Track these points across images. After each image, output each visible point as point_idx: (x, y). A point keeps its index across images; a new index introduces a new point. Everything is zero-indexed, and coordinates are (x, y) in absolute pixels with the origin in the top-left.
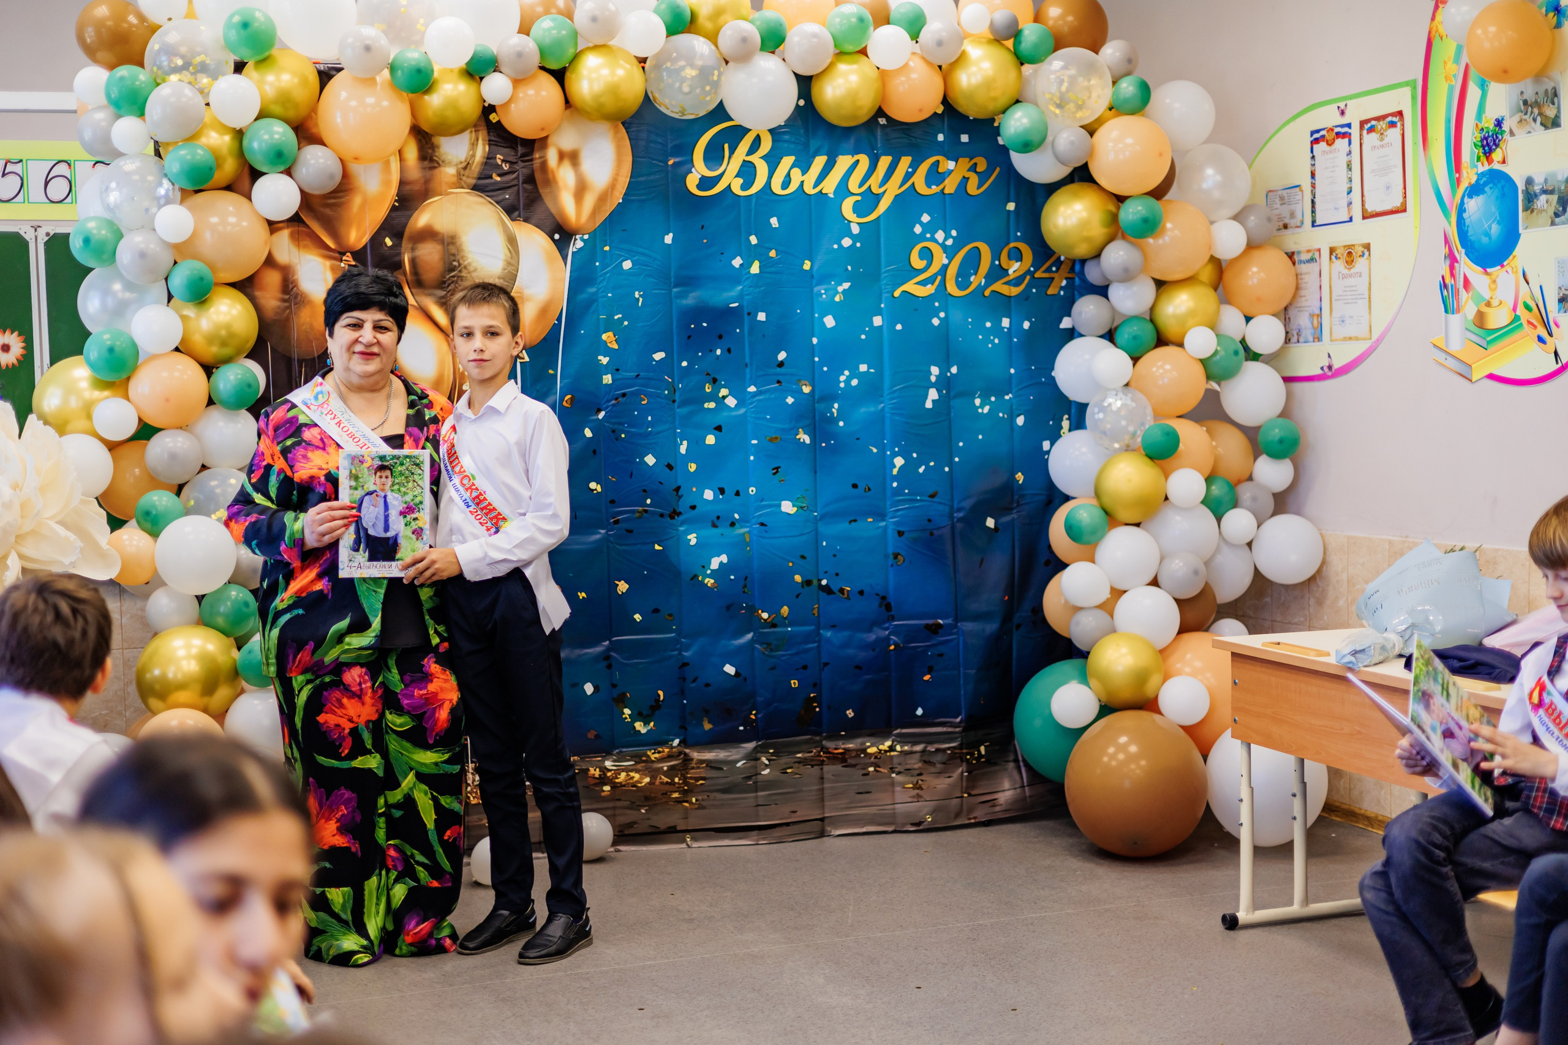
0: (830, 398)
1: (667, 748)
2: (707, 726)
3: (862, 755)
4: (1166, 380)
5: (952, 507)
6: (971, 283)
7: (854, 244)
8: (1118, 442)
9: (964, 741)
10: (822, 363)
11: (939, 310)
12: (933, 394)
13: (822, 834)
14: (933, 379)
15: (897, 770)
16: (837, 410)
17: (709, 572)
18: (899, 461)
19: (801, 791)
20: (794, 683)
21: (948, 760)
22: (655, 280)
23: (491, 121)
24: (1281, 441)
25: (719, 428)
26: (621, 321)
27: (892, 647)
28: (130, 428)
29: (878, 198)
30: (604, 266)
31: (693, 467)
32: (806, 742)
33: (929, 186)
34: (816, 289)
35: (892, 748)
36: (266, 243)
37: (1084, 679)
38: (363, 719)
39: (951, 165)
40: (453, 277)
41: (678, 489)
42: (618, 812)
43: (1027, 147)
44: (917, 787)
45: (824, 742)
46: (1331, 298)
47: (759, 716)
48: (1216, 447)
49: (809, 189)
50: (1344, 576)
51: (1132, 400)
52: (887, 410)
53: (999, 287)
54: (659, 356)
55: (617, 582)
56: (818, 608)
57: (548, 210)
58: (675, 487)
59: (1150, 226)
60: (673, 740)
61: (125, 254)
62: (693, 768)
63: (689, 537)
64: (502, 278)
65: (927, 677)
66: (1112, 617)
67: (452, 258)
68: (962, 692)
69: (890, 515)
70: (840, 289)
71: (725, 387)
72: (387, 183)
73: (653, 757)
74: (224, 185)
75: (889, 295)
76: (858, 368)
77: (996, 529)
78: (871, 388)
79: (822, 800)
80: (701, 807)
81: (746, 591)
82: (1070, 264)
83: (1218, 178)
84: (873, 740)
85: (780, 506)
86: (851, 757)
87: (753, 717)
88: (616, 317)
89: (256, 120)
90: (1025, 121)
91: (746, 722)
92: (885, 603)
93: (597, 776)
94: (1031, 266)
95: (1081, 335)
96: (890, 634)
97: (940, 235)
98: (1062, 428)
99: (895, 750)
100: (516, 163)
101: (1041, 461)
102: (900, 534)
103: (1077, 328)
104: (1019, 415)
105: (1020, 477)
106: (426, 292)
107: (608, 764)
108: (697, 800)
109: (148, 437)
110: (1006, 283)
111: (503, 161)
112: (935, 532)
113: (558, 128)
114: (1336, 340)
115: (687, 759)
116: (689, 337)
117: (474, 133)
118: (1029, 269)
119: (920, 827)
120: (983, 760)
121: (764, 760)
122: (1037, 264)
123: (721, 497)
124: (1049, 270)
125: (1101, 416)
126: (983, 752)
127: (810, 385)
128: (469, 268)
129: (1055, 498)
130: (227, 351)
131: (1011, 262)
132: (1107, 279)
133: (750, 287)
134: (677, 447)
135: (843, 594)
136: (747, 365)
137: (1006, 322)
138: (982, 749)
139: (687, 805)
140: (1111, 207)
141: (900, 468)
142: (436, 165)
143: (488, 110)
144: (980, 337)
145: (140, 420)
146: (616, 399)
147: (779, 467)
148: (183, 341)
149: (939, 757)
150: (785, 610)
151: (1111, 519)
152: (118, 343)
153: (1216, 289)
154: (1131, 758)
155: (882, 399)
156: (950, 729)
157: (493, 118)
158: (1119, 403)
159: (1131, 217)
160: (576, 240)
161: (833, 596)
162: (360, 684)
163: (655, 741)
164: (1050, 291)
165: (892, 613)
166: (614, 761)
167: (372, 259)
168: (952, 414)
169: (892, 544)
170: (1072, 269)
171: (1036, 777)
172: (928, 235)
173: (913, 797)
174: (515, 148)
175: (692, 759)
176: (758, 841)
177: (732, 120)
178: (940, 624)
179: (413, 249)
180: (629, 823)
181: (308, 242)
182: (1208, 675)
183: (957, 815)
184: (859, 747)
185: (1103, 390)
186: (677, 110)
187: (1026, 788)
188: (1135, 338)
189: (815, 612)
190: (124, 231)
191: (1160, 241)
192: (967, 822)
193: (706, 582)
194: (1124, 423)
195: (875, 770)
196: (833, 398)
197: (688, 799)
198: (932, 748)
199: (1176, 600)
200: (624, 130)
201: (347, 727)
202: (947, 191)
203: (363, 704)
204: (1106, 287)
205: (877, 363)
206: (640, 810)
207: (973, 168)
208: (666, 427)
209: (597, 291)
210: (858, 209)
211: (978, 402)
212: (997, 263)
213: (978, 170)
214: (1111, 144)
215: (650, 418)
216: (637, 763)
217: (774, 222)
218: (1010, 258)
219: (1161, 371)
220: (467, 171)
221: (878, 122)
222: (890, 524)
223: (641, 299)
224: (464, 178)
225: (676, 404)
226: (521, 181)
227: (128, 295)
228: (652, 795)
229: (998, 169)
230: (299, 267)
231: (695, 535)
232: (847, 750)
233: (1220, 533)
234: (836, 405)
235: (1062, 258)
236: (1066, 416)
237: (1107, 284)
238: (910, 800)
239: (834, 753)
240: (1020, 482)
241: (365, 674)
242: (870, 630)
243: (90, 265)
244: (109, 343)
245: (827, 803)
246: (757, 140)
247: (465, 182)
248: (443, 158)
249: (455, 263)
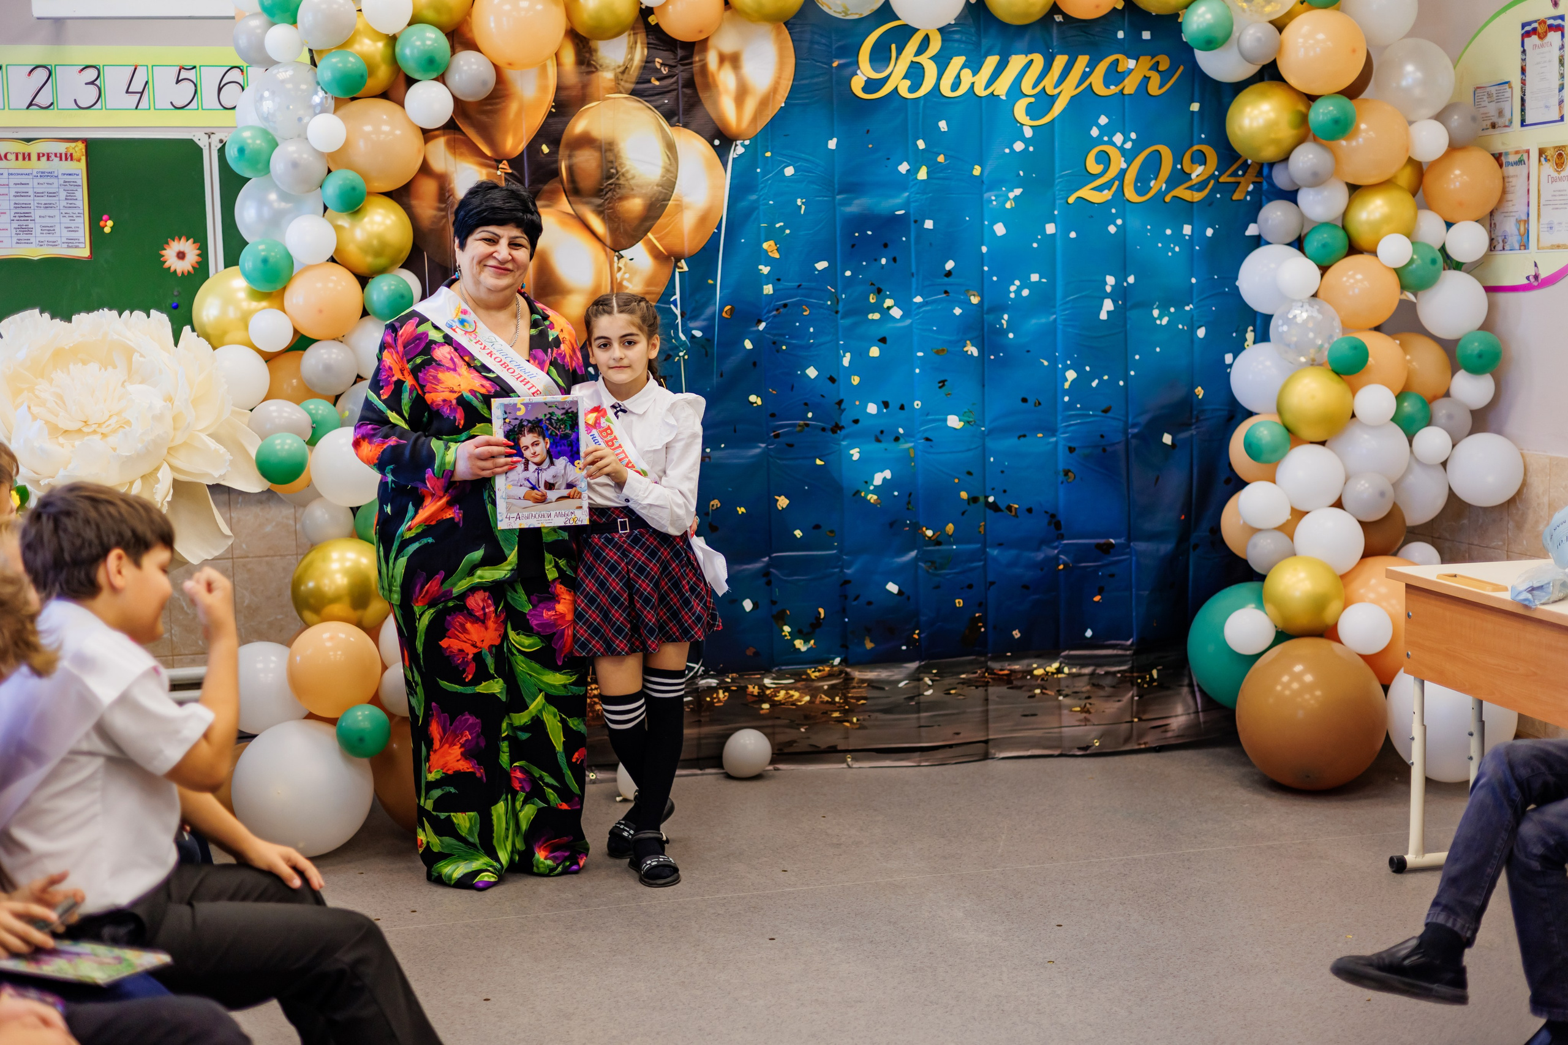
0: (999, 308)
1: (828, 666)
2: (869, 645)
3: (1029, 677)
4: (1357, 291)
5: (1126, 423)
6: (1151, 188)
7: (1026, 148)
8: (1303, 355)
9: (1135, 664)
10: (992, 273)
11: (1116, 216)
12: (1108, 305)
13: (986, 756)
14: (1108, 289)
15: (1064, 692)
16: (1007, 321)
17: (872, 488)
18: (1071, 375)
19: (964, 712)
20: (959, 603)
21: (1118, 683)
22: (815, 187)
23: (650, 24)
24: (1480, 356)
25: (883, 340)
26: (782, 229)
27: (1061, 567)
28: (284, 339)
29: (1053, 99)
30: (765, 173)
31: (856, 380)
32: (971, 662)
33: (1107, 87)
34: (986, 195)
35: (1059, 671)
36: (419, 151)
37: (1260, 603)
38: (486, 644)
39: (1132, 63)
40: (611, 184)
41: (840, 403)
42: (777, 730)
43: (1210, 44)
44: (1085, 710)
45: (989, 663)
46: (1539, 203)
47: (922, 635)
48: (1409, 362)
49: (980, 91)
50: (1545, 500)
51: (1319, 311)
52: (1059, 321)
53: (1181, 192)
54: (822, 265)
55: (777, 497)
56: (985, 526)
57: (708, 115)
58: (837, 400)
59: (1342, 128)
60: (833, 659)
61: (278, 164)
62: (854, 688)
63: (852, 452)
64: (661, 186)
65: (1097, 598)
66: (1292, 540)
67: (610, 165)
68: (1134, 614)
69: (1061, 430)
70: (1011, 195)
71: (889, 297)
72: (544, 89)
73: (814, 675)
74: (379, 91)
75: (1063, 201)
76: (1029, 278)
77: (1174, 445)
78: (1043, 299)
79: (986, 721)
80: (862, 727)
81: (910, 507)
82: (1258, 168)
83: (1419, 75)
84: (1041, 661)
85: (945, 420)
86: (1017, 679)
87: (916, 636)
88: (778, 225)
89: (410, 24)
90: (1209, 16)
91: (909, 641)
92: (1054, 521)
93: (756, 693)
94: (1216, 170)
95: (1269, 243)
96: (1059, 553)
97: (1118, 138)
98: (1246, 340)
99: (1062, 672)
100: (675, 66)
101: (1222, 374)
102: (1071, 450)
103: (1263, 236)
104: (1199, 327)
105: (1200, 392)
106: (584, 200)
107: (767, 681)
108: (858, 720)
109: (304, 349)
110: (1188, 188)
111: (662, 64)
112: (1109, 449)
113: (718, 29)
114: (1543, 248)
115: (848, 679)
116: (853, 246)
117: (632, 36)
118: (1214, 173)
119: (1087, 752)
120: (1155, 684)
121: (927, 681)
122: (1222, 168)
123: (885, 411)
124: (1234, 174)
125: (1285, 328)
126: (1155, 676)
127: (979, 295)
128: (627, 175)
129: (1237, 413)
130: (382, 261)
131: (1195, 166)
132: (1293, 182)
133: (918, 193)
134: (839, 359)
135: (1011, 511)
136: (913, 275)
137: (1187, 229)
138: (1155, 673)
139: (847, 724)
140: (1301, 107)
141: (1072, 382)
142: (594, 70)
143: (646, 12)
144: (1160, 245)
145: (296, 331)
146: (777, 310)
147: (945, 381)
148: (337, 250)
149: (1108, 681)
150: (950, 528)
151: (1293, 437)
152: (273, 254)
153: (1414, 194)
154: (1309, 688)
155: (1054, 310)
156: (1120, 652)
157: (652, 20)
158: (1305, 315)
159: (1321, 117)
160: (736, 145)
161: (999, 514)
162: (483, 609)
163: (816, 659)
164: (1235, 197)
165: (1062, 531)
166: (774, 679)
167: (529, 166)
168: (1128, 326)
169: (1063, 460)
170: (1260, 173)
171: (1211, 703)
172: (1106, 139)
173: (1080, 720)
174: (674, 52)
175: (853, 679)
176: (920, 761)
177: (898, 19)
178: (1112, 544)
179: (570, 157)
180: (789, 742)
181: (464, 150)
182: (1394, 602)
183: (1127, 740)
184: (1025, 668)
185: (1288, 301)
186: (839, 10)
187: (1201, 714)
188: (1324, 246)
189: (982, 529)
190: (278, 140)
191: (1354, 143)
192: (1137, 747)
193: (869, 497)
194: (1311, 335)
195: (1042, 692)
196: (1003, 308)
197: (849, 719)
198: (1101, 671)
199: (1360, 522)
200: (787, 32)
201: (471, 652)
202: (1126, 92)
203: (486, 628)
204: (1296, 192)
205: (1049, 272)
206: (799, 729)
207: (1155, 67)
208: (828, 338)
209: (758, 199)
210: (1031, 111)
211: (1156, 313)
212: (1179, 166)
213: (1161, 68)
214: (1301, 40)
215: (812, 330)
216: (797, 681)
217: (943, 125)
218: (1193, 161)
219: (1352, 281)
220: (626, 75)
221: (1054, 19)
222: (1061, 439)
223: (803, 207)
224: (622, 83)
225: (839, 315)
226: (680, 85)
227: (283, 205)
228: (813, 714)
229: (1182, 68)
230: (455, 175)
231: (857, 450)
232: (1012, 672)
233: (1412, 452)
234: (1006, 317)
235: (1249, 162)
236: (1251, 328)
237: (1296, 188)
238: (1077, 723)
239: (998, 675)
240: (1200, 397)
241: (489, 598)
242: (1038, 549)
243: (247, 175)
244: (263, 253)
245: (991, 725)
246: (926, 40)
247: (623, 87)
248: (600, 62)
249: (613, 171)
